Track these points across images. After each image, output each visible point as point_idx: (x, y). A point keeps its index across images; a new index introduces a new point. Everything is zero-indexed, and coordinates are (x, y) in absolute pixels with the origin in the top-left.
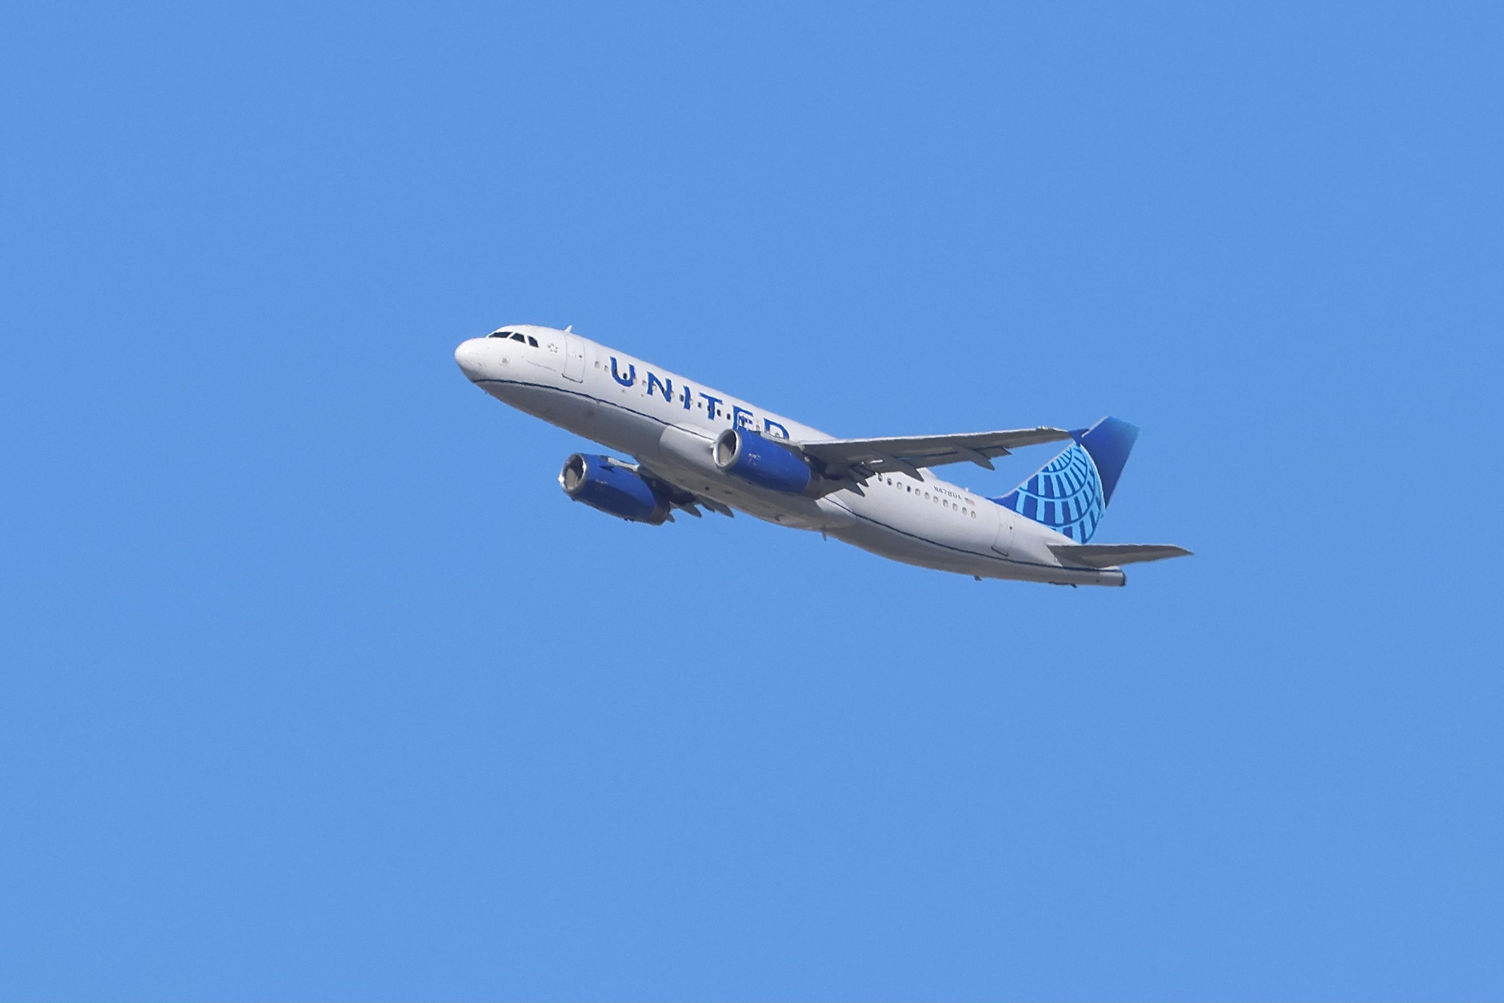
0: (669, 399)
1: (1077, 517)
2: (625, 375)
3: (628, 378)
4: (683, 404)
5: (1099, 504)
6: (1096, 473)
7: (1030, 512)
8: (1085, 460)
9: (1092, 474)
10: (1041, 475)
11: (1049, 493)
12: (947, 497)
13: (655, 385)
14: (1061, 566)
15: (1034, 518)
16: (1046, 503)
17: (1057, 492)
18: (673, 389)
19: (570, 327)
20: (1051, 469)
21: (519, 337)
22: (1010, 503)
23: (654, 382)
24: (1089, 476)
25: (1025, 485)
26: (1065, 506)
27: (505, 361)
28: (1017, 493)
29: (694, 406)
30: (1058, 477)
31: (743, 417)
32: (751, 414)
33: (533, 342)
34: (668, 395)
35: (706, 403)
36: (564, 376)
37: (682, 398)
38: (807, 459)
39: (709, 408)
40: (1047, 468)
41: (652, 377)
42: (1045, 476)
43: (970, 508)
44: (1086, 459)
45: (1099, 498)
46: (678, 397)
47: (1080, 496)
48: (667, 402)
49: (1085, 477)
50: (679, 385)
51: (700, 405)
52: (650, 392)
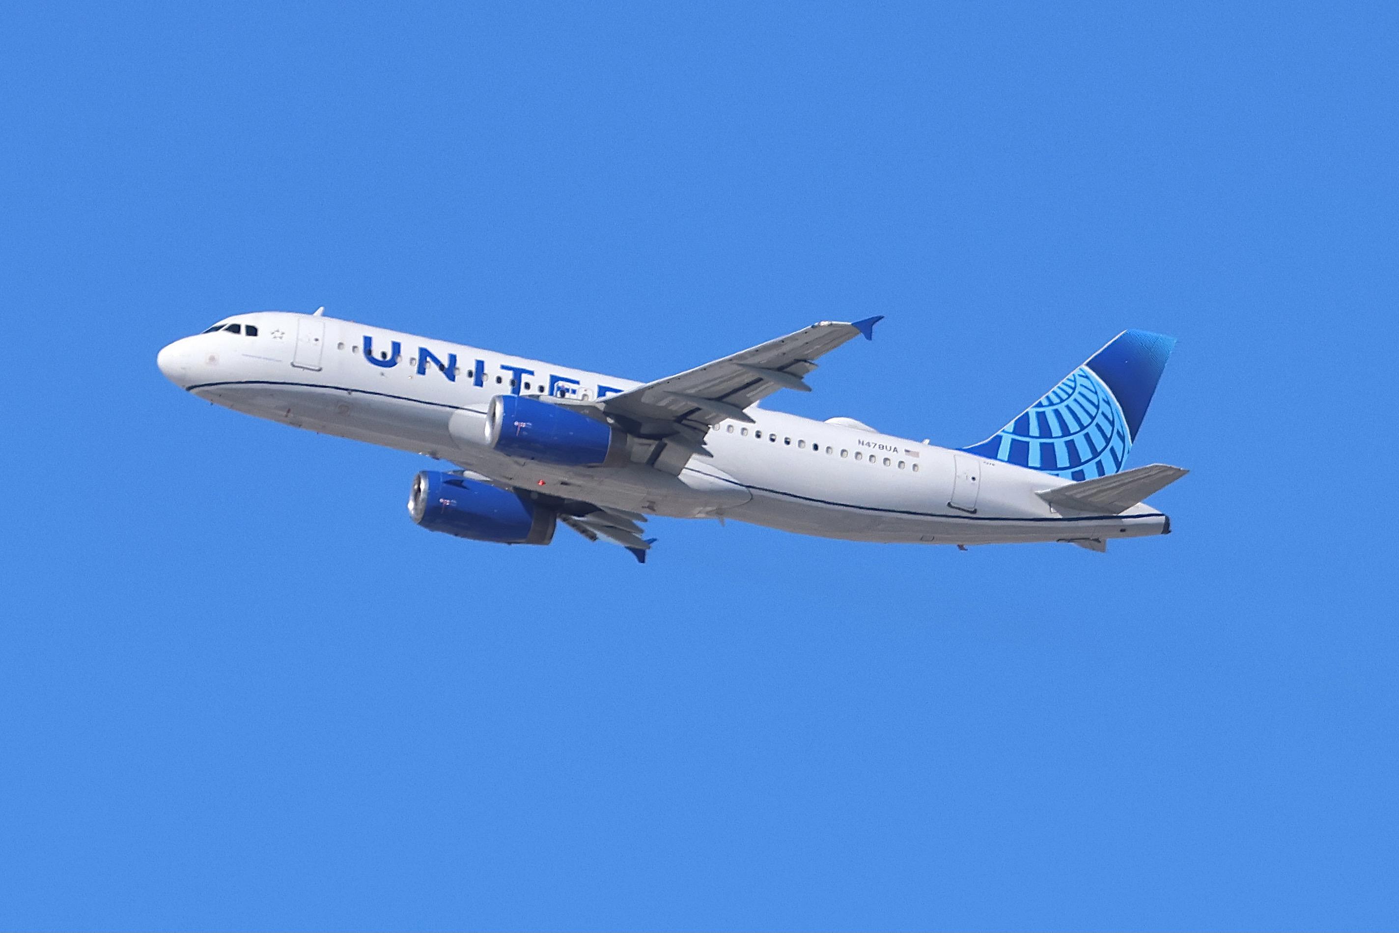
0: (452, 378)
1: (1091, 456)
2: (384, 355)
3: (389, 357)
4: (473, 380)
5: (1122, 438)
6: (1113, 401)
7: (1019, 456)
8: (1094, 387)
9: (1108, 403)
10: (1032, 411)
11: (1045, 431)
12: (876, 451)
13: (428, 362)
14: (1060, 517)
15: (1026, 465)
16: (1041, 444)
17: (1056, 430)
18: (458, 365)
19: (322, 309)
20: (1045, 403)
21: (235, 329)
22: (990, 451)
23: (428, 359)
24: (1104, 407)
25: (1010, 427)
26: (1071, 446)
27: (212, 359)
28: (999, 438)
29: (489, 380)
30: (1057, 413)
31: (563, 386)
32: (577, 383)
33: (252, 331)
34: (450, 371)
35: (508, 376)
36: (294, 366)
37: (470, 374)
38: (610, 421)
39: (513, 383)
40: (1040, 403)
41: (425, 354)
42: (1038, 413)
43: (910, 461)
44: (1095, 385)
45: (1120, 431)
46: (466, 373)
47: (1092, 430)
48: (452, 383)
49: (1097, 407)
50: (467, 357)
51: (499, 380)
52: (422, 371)
